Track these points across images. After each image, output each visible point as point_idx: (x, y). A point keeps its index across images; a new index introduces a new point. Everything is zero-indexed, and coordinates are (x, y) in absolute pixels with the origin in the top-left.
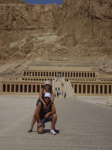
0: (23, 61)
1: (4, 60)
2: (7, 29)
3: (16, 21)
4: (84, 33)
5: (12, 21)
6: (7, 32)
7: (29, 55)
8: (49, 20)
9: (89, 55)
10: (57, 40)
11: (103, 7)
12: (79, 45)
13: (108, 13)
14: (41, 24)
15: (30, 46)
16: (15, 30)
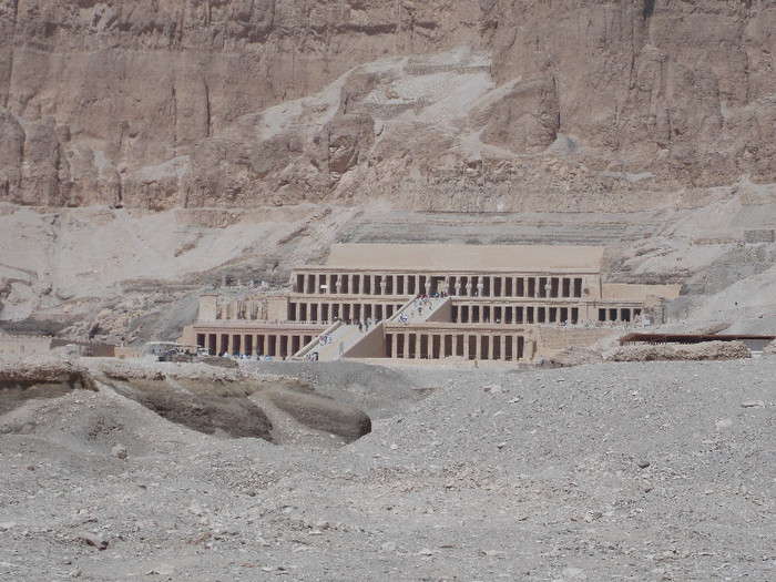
0: (319, 208)
1: (233, 199)
2: (247, 29)
4: (595, 81)
6: (250, 47)
7: (347, 178)
9: (605, 187)
12: (570, 136)
15: (353, 132)
16: (291, 33)
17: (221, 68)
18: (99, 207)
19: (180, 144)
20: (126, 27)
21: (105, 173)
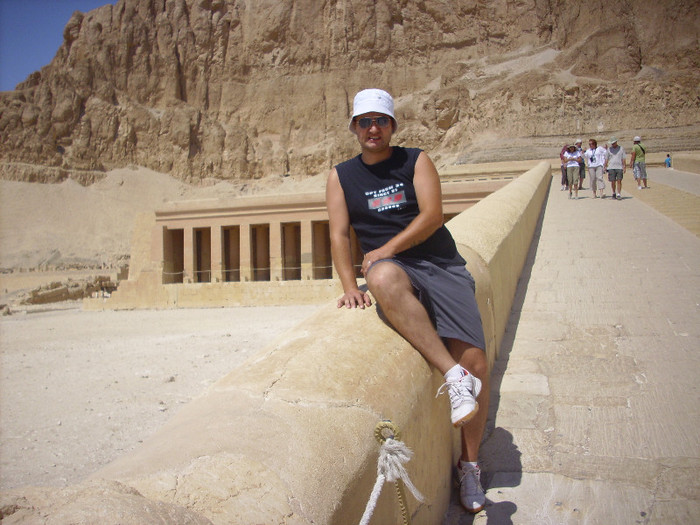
2: (373, 53)
3: (401, 23)
5: (390, 24)
6: (375, 65)
10: (559, 59)
12: (654, 66)
14: (493, 19)
15: (453, 97)
16: (403, 54)
18: (272, 176)
19: (329, 131)
20: (293, 61)
21: (278, 153)
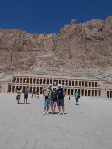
0: (26, 72)
1: (12, 71)
2: (18, 50)
3: (25, 45)
5: (23, 45)
6: (19, 52)
7: (31, 67)
8: (49, 45)
9: (83, 67)
10: (55, 55)
11: (93, 31)
12: (74, 59)
13: (97, 35)
14: (43, 47)
15: (33, 60)
16: (25, 51)
17: (14, 54)
19: (6, 64)
